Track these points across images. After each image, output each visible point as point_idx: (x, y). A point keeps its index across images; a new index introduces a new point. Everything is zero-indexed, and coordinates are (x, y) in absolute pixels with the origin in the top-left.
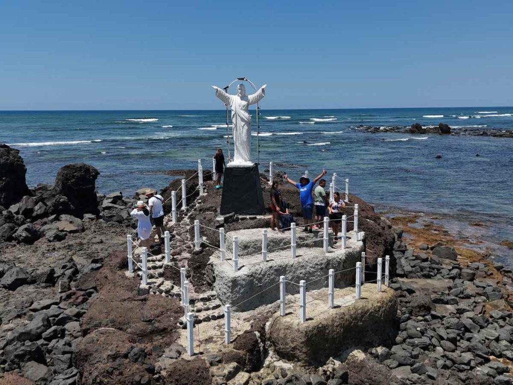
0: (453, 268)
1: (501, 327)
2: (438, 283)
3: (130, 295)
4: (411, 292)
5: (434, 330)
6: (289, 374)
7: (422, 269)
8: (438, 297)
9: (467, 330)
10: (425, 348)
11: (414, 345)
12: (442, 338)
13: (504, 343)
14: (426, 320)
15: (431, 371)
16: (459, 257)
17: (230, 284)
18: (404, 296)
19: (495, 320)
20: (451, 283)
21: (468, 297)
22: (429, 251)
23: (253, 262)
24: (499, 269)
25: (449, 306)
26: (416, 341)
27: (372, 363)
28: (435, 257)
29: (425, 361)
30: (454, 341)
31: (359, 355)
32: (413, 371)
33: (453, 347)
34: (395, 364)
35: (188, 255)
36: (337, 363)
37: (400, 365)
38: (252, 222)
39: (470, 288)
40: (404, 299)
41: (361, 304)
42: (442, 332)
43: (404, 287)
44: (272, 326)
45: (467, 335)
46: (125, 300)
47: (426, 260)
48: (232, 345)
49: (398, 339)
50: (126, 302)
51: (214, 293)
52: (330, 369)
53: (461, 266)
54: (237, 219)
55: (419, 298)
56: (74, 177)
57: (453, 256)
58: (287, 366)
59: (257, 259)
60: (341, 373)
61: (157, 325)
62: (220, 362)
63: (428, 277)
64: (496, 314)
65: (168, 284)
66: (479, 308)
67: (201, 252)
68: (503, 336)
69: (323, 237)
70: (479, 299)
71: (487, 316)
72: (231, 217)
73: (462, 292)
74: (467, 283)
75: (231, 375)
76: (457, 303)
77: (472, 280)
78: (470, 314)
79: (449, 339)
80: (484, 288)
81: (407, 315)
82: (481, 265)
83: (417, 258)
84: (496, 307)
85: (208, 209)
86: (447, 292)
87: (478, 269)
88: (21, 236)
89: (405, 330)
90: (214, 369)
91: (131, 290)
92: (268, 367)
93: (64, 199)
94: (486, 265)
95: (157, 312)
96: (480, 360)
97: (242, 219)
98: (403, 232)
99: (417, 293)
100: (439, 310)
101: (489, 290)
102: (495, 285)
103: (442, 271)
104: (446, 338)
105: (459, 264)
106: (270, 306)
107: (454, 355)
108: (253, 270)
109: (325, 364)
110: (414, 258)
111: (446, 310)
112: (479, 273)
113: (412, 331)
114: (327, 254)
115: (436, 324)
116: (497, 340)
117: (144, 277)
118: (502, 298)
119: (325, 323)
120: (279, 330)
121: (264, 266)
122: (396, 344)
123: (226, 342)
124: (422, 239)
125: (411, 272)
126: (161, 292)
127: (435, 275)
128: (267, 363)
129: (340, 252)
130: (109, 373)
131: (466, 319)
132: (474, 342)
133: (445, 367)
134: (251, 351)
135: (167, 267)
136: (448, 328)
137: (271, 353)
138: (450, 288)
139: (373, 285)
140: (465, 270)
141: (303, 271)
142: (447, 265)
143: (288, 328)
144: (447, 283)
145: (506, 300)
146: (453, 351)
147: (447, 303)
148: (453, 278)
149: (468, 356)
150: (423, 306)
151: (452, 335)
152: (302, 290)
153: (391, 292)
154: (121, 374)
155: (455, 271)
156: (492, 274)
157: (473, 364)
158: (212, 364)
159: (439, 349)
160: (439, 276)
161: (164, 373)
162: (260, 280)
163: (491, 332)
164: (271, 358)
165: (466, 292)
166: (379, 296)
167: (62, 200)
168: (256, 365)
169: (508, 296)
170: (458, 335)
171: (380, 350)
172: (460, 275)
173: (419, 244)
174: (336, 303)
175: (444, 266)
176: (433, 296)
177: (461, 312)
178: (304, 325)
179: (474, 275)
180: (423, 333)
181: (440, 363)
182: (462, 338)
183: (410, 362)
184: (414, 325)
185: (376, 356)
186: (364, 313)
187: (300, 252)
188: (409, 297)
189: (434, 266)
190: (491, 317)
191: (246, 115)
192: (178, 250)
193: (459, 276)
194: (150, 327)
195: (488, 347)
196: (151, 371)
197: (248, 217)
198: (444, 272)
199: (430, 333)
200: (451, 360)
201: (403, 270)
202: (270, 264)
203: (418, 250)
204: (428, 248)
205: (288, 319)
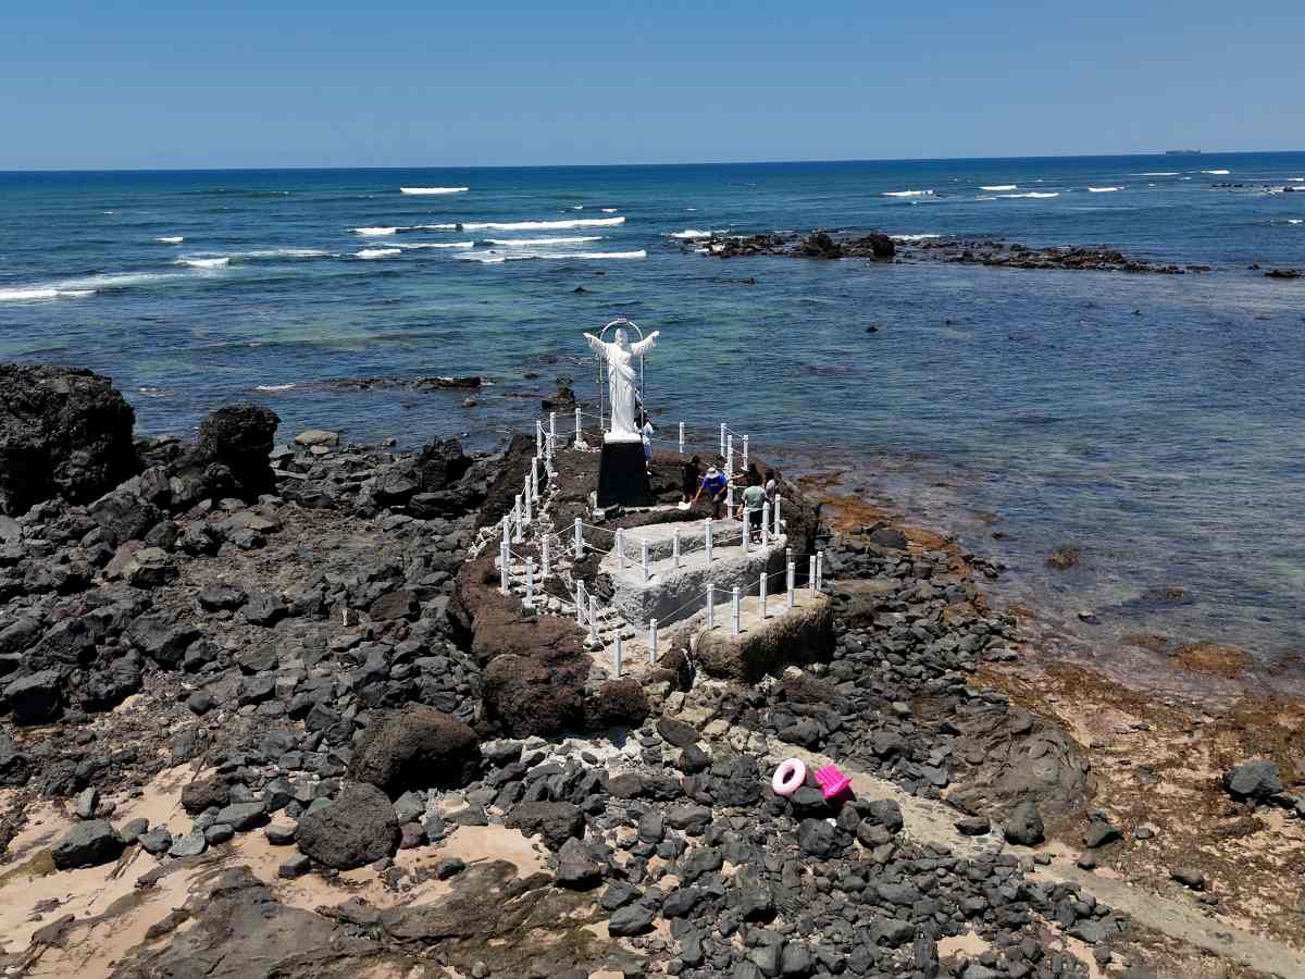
0: (902, 561)
1: (962, 636)
2: (881, 585)
3: (512, 617)
4: (845, 598)
5: (879, 641)
6: (724, 692)
7: (857, 565)
8: (882, 603)
9: (920, 641)
10: (869, 662)
11: (856, 661)
12: (888, 651)
13: (964, 653)
14: (868, 633)
15: (876, 685)
16: (910, 543)
17: (642, 597)
18: (838, 604)
19: (955, 629)
20: (898, 584)
21: (922, 601)
22: (864, 535)
23: (664, 569)
24: (967, 559)
25: (896, 615)
26: (858, 656)
27: (810, 679)
28: (875, 547)
29: (871, 675)
30: (902, 653)
31: (794, 671)
32: (856, 686)
33: (901, 659)
34: (836, 680)
35: (569, 564)
36: (773, 681)
37: (841, 681)
38: (646, 517)
39: (924, 588)
40: (838, 608)
41: (795, 613)
42: (889, 644)
43: (836, 592)
44: (699, 642)
45: (919, 646)
46: (510, 623)
47: (862, 551)
48: (660, 665)
49: (836, 654)
50: (513, 626)
51: (613, 609)
52: (767, 687)
53: (914, 559)
54: (623, 513)
55: (857, 605)
56: (238, 429)
57: (901, 542)
58: (720, 684)
59: (666, 564)
60: (778, 690)
61: (561, 648)
62: (651, 681)
63: (866, 576)
64: (957, 620)
65: (554, 603)
66: (935, 615)
67: (585, 559)
68: (962, 646)
69: (741, 533)
70: (937, 604)
71: (945, 624)
72: (614, 510)
73: (913, 595)
74: (922, 582)
75: (667, 694)
76: (907, 610)
77: (927, 577)
78: (924, 622)
79: (896, 652)
80: (943, 588)
81: (844, 627)
82: (941, 555)
83: (849, 549)
84: (958, 612)
85: (573, 499)
86: (894, 596)
87: (937, 560)
88: (198, 542)
89: (843, 644)
90: (647, 689)
91: (513, 610)
92: (698, 687)
93: (223, 470)
94: (949, 555)
95: (556, 635)
96: (933, 673)
97: (630, 513)
98: (821, 504)
99: (853, 599)
100: (883, 619)
101: (950, 590)
102: (958, 583)
103: (886, 566)
104: (892, 649)
105: (910, 556)
106: (685, 621)
107: (903, 669)
108: (667, 578)
109: (760, 681)
110: (843, 549)
111: (893, 618)
112: (938, 567)
113: (852, 645)
114: (749, 555)
115: (881, 635)
116: (956, 650)
117: (529, 593)
118: (966, 600)
119: (759, 635)
120: (708, 646)
121: (678, 574)
122: (834, 660)
123: (652, 662)
124: (853, 516)
125: (842, 571)
126: (550, 611)
127: (877, 573)
128: (695, 684)
129: (762, 552)
130: (538, 698)
131: (918, 628)
132: (926, 654)
133: (892, 680)
134: (680, 669)
135: (546, 581)
136: (895, 639)
137: (698, 672)
138: (897, 591)
139: (806, 590)
140: (919, 565)
141: (722, 577)
142: (892, 558)
143: (720, 642)
144: (895, 583)
145: (972, 603)
146: (902, 664)
147: (894, 610)
148: (902, 577)
149: (920, 668)
150: (864, 615)
151: (901, 647)
152: (735, 598)
153: (825, 600)
154: (552, 697)
155: (904, 567)
156: (957, 567)
157: (924, 677)
158: (643, 684)
159: (886, 663)
160: (881, 575)
161: (597, 694)
162: (674, 590)
163: (948, 642)
164: (699, 678)
165: (918, 595)
166: (814, 602)
167: (220, 473)
168: (686, 685)
169: (976, 597)
170: (908, 646)
171: (817, 667)
172: (911, 571)
173: (848, 525)
174: (769, 613)
175: (888, 559)
176: (876, 602)
177: (911, 620)
178: (739, 638)
179: (930, 569)
180: (865, 646)
181: (887, 676)
182: (912, 650)
183: (854, 676)
184: (854, 638)
185: (813, 672)
186: (799, 623)
187: (718, 552)
188: (843, 605)
189: (874, 559)
190: (951, 625)
191: (630, 372)
192: (555, 558)
193: (910, 573)
194: (554, 652)
195: (944, 659)
196: (581, 692)
197: (637, 509)
198: (889, 568)
199: (874, 646)
200: (900, 673)
201: (831, 568)
202: (684, 571)
203: (847, 535)
204: (862, 531)
205: (717, 632)
